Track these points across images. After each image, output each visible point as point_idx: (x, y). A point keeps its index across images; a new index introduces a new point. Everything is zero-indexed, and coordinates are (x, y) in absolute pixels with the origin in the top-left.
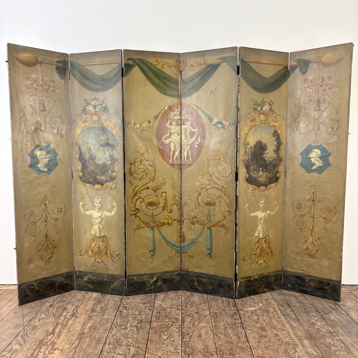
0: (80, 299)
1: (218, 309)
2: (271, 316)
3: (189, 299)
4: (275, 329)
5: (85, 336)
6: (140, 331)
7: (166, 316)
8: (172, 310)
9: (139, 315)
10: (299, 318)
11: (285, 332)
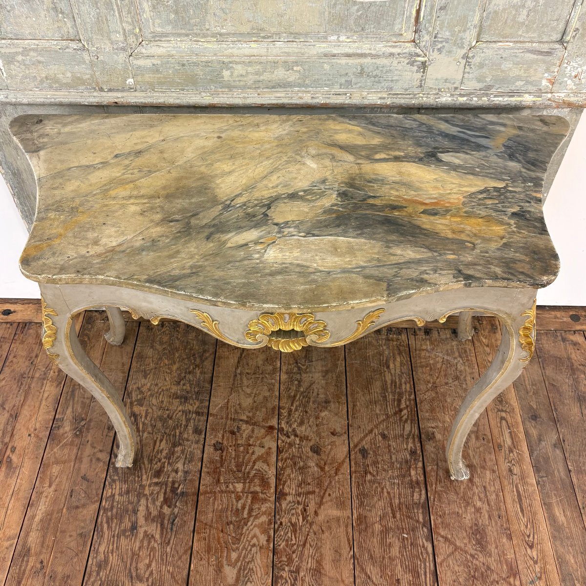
0: (22, 376)
1: (371, 431)
2: (504, 466)
3: (298, 376)
4: (510, 537)
5: (29, 567)
6: (168, 543)
7: (239, 466)
8: (253, 431)
9: (168, 457)
10: (575, 480)
11: (534, 554)
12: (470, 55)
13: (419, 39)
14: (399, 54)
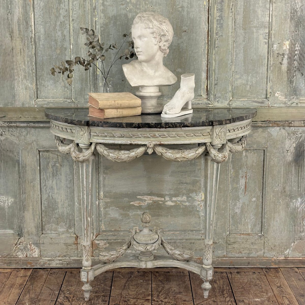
12: (231, 103)
13: (209, 98)
14: (201, 103)
